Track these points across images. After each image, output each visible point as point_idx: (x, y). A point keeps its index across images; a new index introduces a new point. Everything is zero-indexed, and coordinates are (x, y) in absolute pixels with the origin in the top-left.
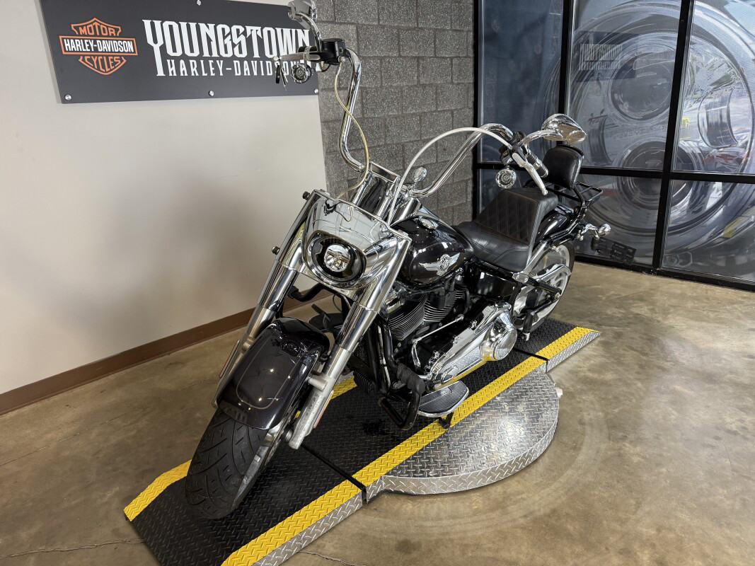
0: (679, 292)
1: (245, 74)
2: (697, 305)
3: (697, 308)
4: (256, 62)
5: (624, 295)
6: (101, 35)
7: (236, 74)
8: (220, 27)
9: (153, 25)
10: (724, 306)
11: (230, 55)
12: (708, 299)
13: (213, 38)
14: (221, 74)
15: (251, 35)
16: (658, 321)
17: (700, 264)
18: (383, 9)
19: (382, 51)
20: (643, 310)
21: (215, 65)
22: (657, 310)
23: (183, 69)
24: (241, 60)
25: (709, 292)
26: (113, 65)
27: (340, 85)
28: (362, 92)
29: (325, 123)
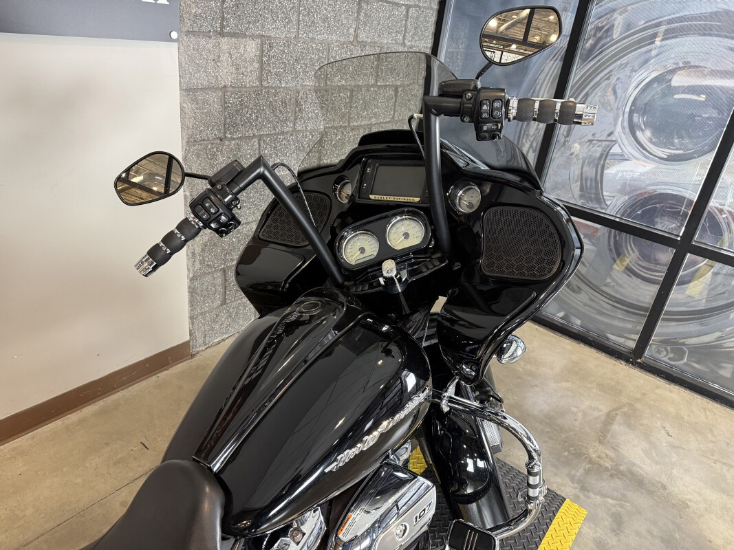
27: (222, 26)
28: (262, 45)
29: (189, 91)
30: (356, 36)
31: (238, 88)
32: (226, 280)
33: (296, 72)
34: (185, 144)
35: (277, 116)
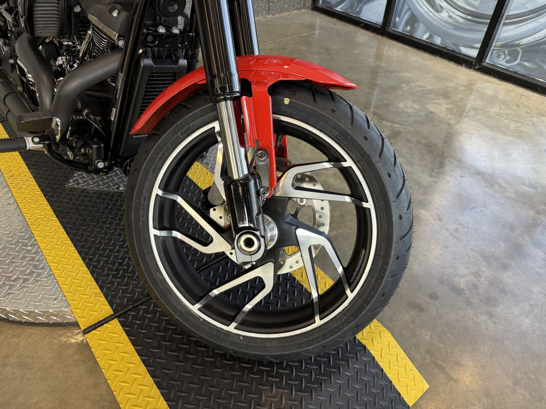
0: (491, 93)
2: (502, 111)
3: (501, 115)
5: (430, 87)
10: (532, 117)
12: (518, 106)
16: (449, 124)
17: (527, 64)
20: (440, 108)
22: (455, 110)
25: (524, 98)
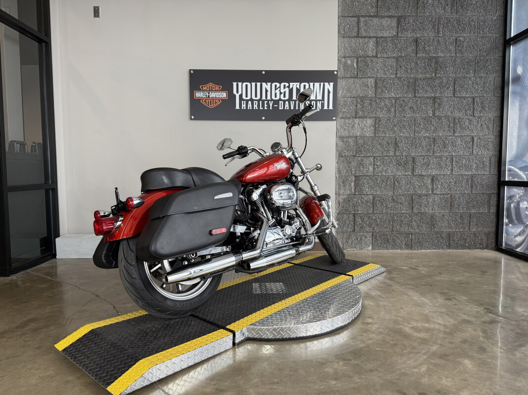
1: (286, 109)
4: (293, 102)
6: (212, 90)
7: (280, 108)
8: (274, 84)
9: (237, 85)
11: (278, 98)
13: (269, 89)
14: (271, 108)
15: (292, 88)
18: (401, 67)
19: (398, 93)
21: (268, 104)
23: (250, 105)
24: (284, 101)
26: (215, 103)
27: (356, 115)
28: (376, 120)
29: (341, 138)
30: (434, 114)
31: (363, 137)
32: (355, 220)
33: (394, 130)
34: (337, 157)
35: (384, 149)
